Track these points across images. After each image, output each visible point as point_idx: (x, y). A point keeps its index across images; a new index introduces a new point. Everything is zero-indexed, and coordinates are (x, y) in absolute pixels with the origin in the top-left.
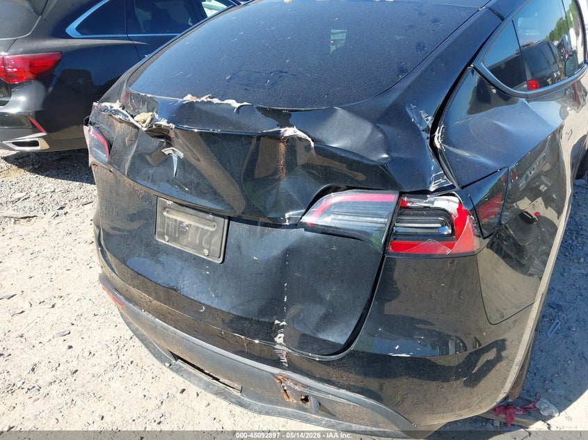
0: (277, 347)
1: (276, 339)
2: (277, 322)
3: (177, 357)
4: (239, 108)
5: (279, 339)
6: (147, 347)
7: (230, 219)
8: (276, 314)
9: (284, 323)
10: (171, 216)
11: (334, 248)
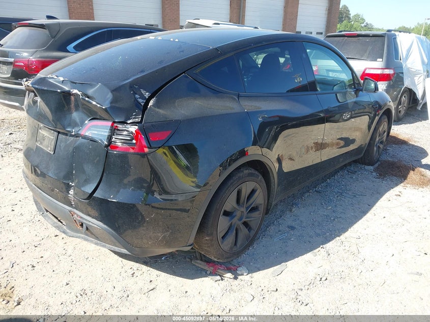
0: (70, 195)
1: (70, 192)
2: (70, 183)
3: (47, 211)
4: (63, 81)
5: (71, 192)
6: (36, 205)
7: (59, 133)
8: (70, 180)
9: (73, 184)
10: (42, 132)
11: (90, 147)
